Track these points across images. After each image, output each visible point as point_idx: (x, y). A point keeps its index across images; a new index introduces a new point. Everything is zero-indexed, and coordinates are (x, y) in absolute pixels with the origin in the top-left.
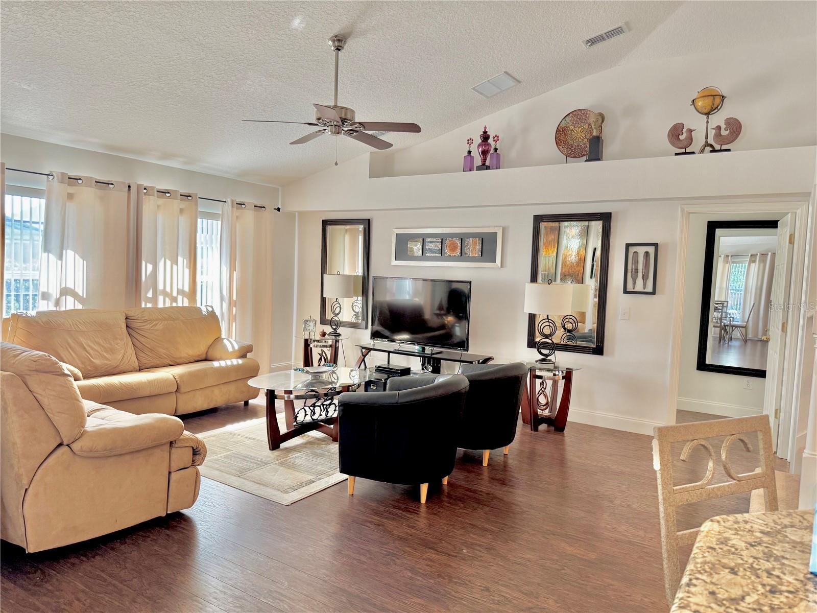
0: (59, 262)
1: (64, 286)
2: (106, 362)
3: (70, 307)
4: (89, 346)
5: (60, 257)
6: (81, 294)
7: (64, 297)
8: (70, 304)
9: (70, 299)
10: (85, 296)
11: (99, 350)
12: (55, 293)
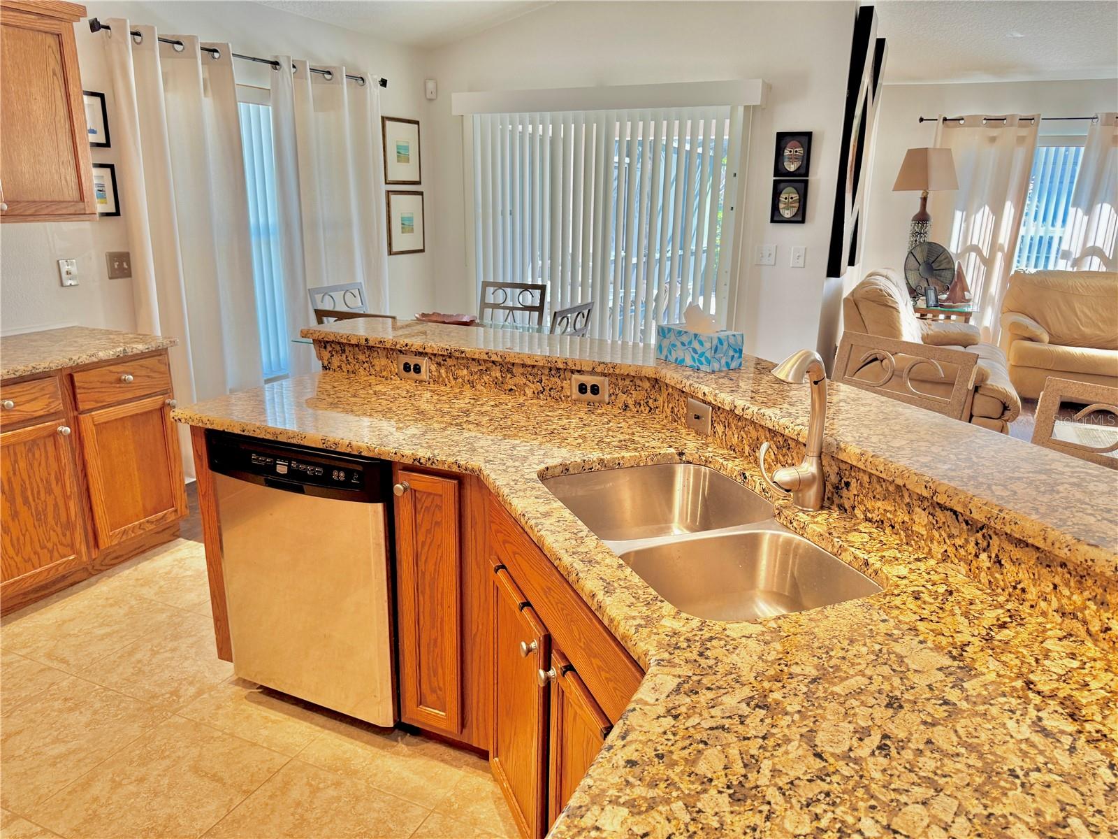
0: (1086, 218)
1: (1090, 244)
2: (1098, 332)
3: (1094, 268)
4: (1083, 312)
5: (1089, 211)
6: (1107, 254)
7: (1090, 257)
8: (1095, 265)
9: (1096, 260)
10: (1111, 258)
11: (1094, 318)
12: (1076, 252)
